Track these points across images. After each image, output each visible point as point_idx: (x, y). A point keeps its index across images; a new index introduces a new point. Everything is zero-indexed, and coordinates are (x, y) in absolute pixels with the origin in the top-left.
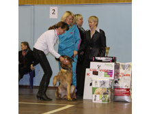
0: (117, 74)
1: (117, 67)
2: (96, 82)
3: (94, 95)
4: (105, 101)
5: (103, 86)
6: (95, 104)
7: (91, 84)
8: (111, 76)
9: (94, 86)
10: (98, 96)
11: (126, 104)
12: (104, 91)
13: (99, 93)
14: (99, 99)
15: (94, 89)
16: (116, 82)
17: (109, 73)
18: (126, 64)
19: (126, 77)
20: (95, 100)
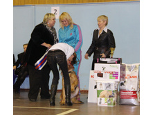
0: (123, 76)
1: (123, 68)
2: (101, 84)
3: (99, 98)
4: (110, 104)
5: (109, 89)
6: (100, 107)
7: (96, 87)
8: (117, 78)
9: (98, 88)
10: (103, 99)
11: (133, 108)
12: (110, 94)
13: (104, 96)
14: (104, 103)
15: (99, 92)
16: (122, 84)
17: (115, 75)
18: (133, 65)
19: (132, 79)
20: (100, 103)
